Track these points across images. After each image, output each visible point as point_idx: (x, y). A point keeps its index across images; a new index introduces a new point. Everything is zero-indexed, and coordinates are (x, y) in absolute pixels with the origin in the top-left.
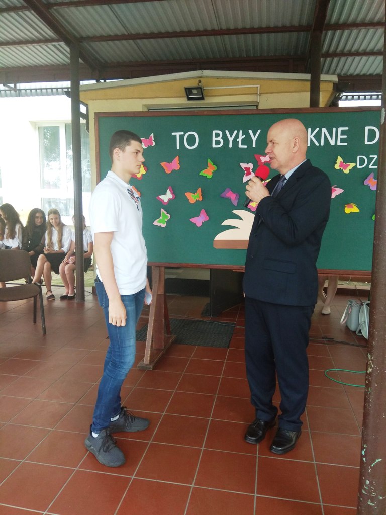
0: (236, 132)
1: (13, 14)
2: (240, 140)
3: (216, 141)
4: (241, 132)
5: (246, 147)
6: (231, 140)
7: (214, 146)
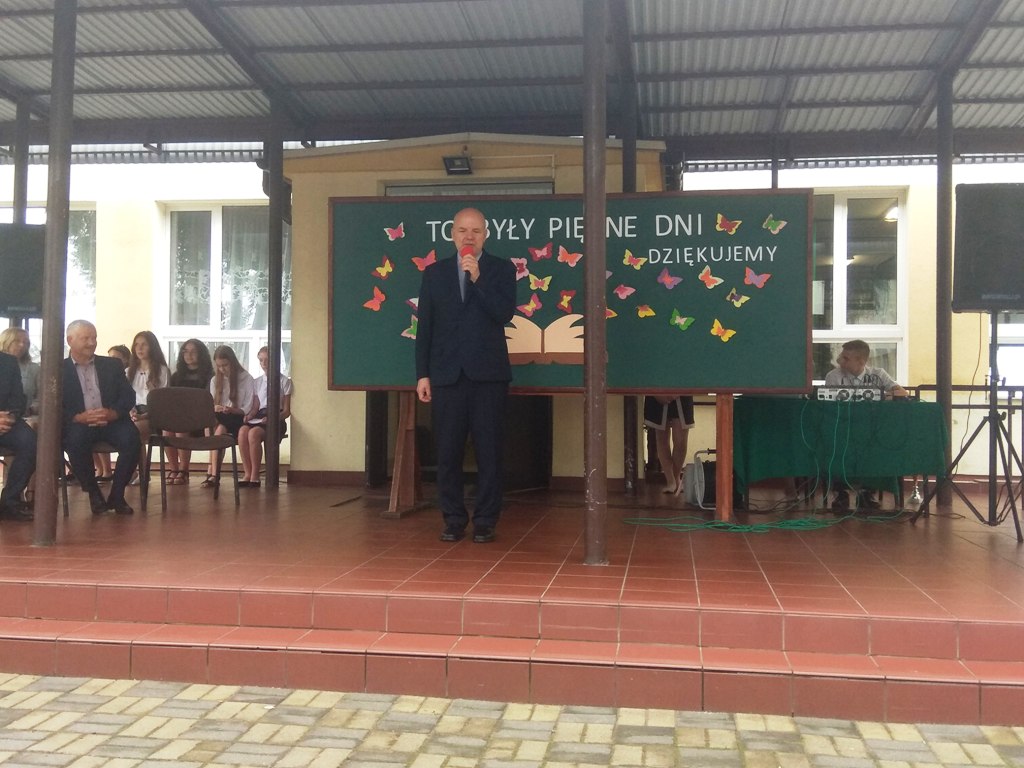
0: (505, 221)
2: (510, 230)
4: (511, 221)
5: (518, 238)
6: (499, 230)
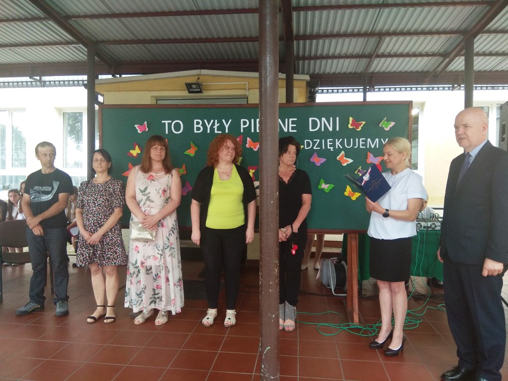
0: (212, 121)
1: (37, 23)
2: (215, 127)
3: (197, 127)
4: (216, 121)
5: (220, 132)
6: (209, 127)
7: (195, 131)
